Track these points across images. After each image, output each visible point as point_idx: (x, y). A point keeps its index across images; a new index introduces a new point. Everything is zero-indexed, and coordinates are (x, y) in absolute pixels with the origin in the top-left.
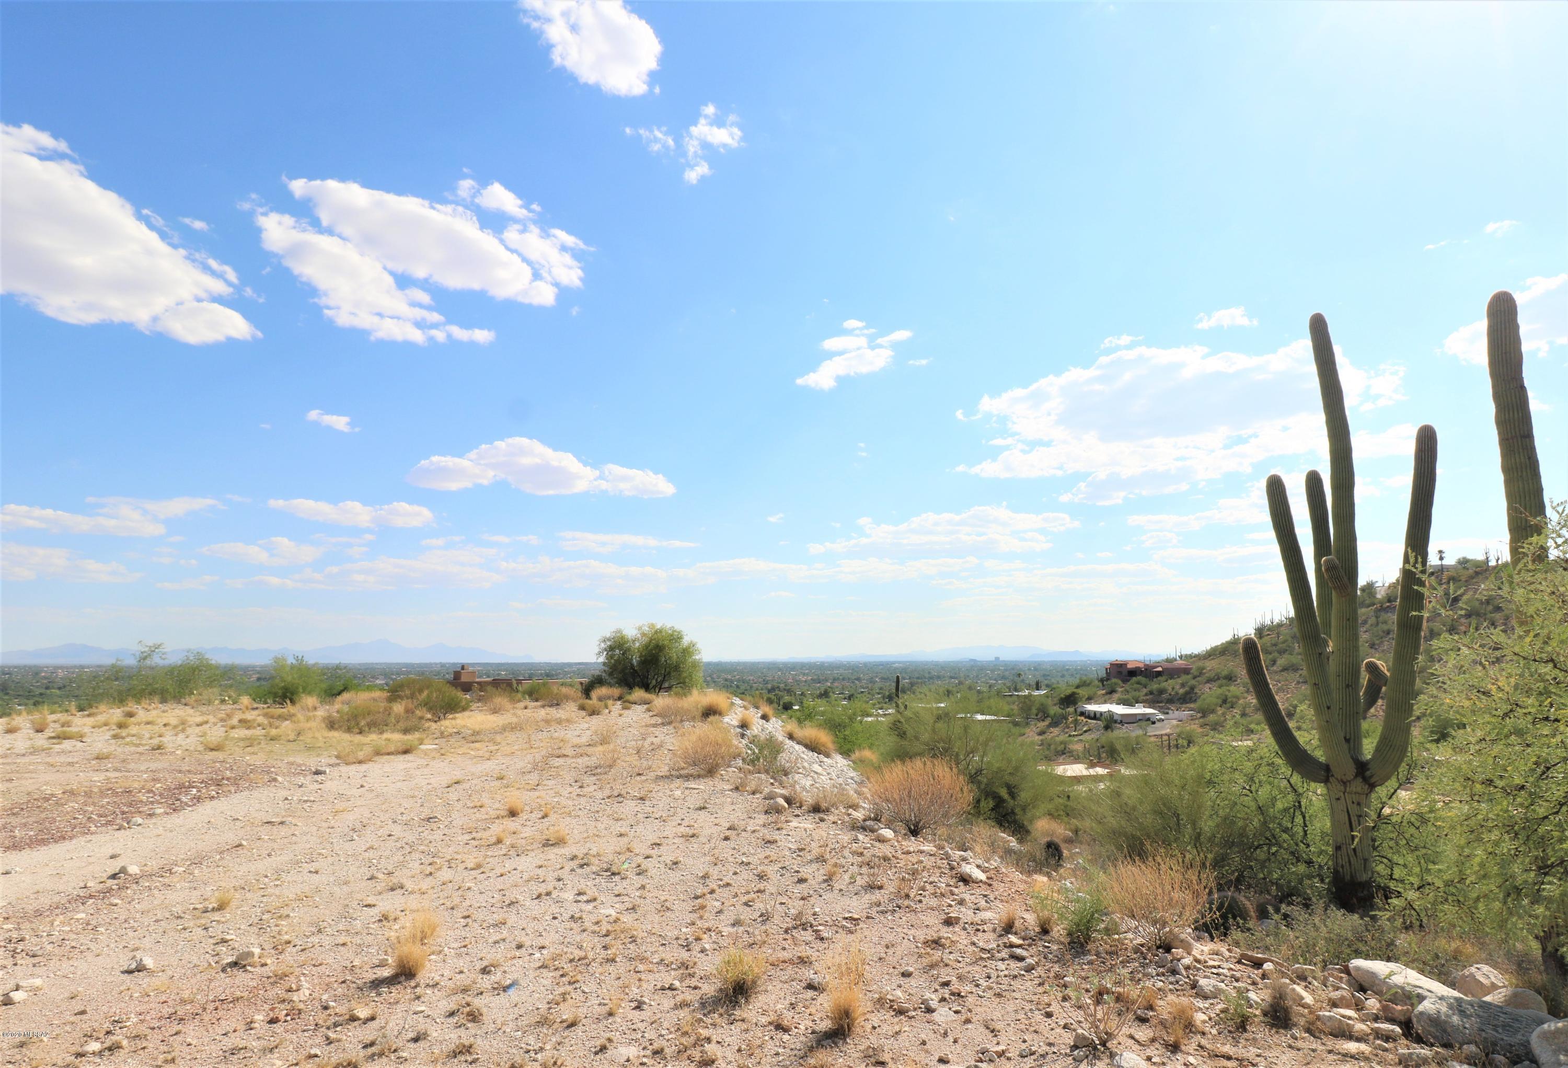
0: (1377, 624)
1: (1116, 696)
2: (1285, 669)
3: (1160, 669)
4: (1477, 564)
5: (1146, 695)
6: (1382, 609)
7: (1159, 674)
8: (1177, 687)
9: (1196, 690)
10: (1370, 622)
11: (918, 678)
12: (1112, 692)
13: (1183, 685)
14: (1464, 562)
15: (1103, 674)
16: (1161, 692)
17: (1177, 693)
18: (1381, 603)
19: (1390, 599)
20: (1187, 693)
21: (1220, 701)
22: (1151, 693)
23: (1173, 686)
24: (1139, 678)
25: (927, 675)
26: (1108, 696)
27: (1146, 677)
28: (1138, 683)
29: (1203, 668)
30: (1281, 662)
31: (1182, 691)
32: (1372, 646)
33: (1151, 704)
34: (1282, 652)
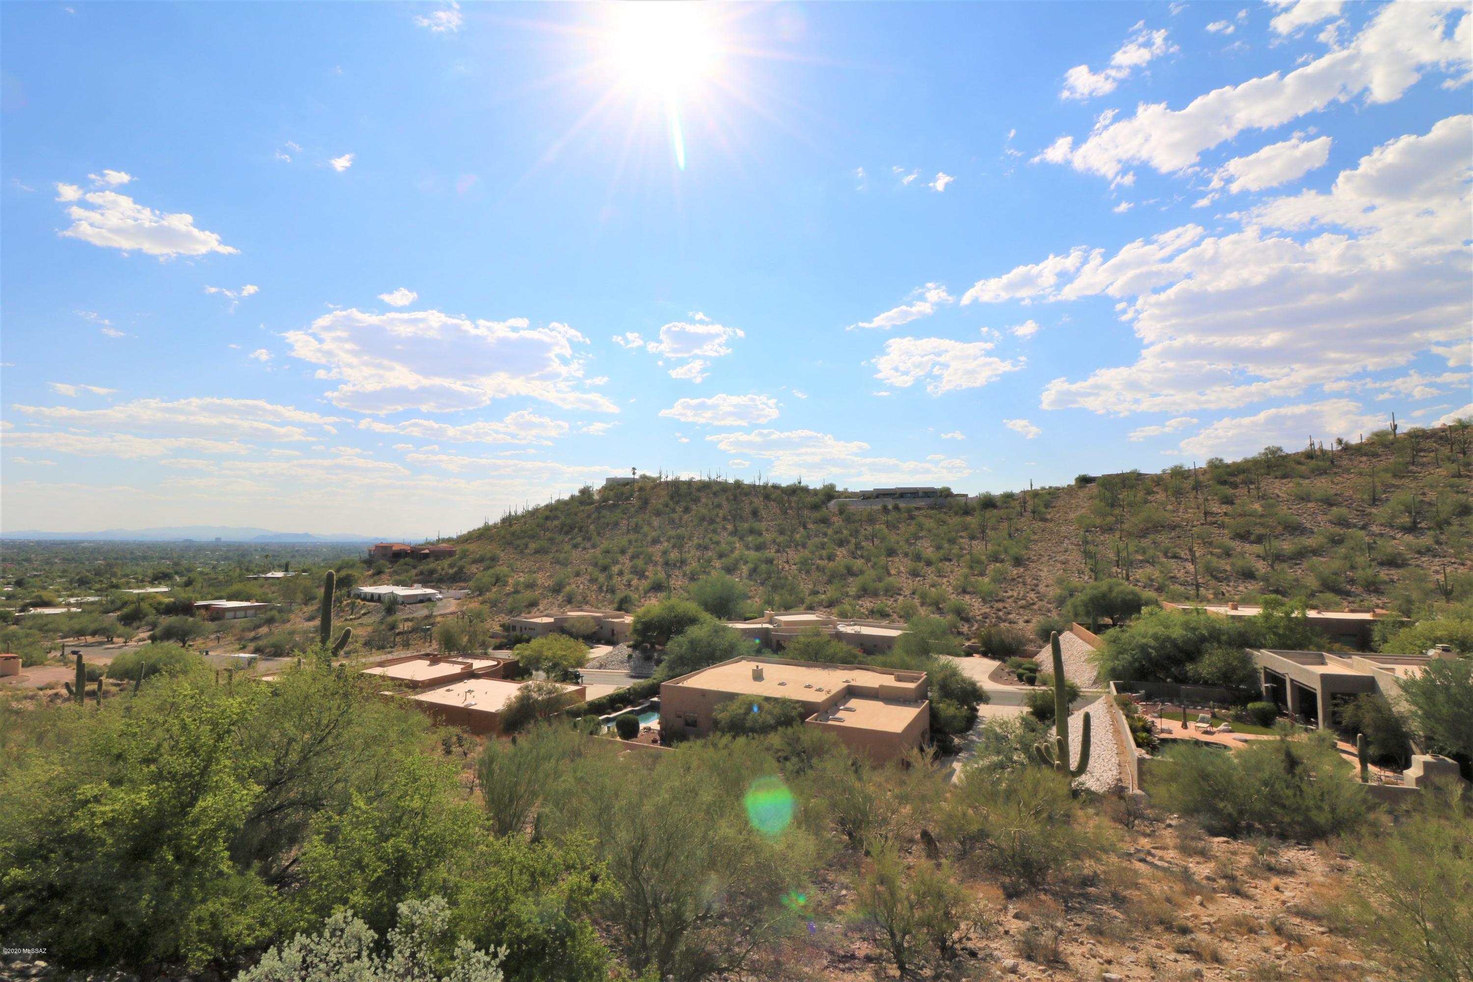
0: (599, 518)
1: (384, 577)
2: (537, 552)
3: (427, 551)
4: (653, 480)
5: (417, 575)
6: (599, 509)
7: (426, 556)
8: (446, 567)
9: (465, 570)
10: (593, 516)
11: (117, 559)
12: (379, 573)
13: (451, 566)
14: (644, 477)
15: (366, 556)
16: (432, 572)
17: (447, 573)
18: (599, 502)
19: (605, 500)
20: (456, 573)
21: (494, 580)
22: (422, 573)
23: (443, 566)
24: (407, 559)
25: (128, 556)
26: (376, 578)
27: (412, 557)
28: (406, 564)
29: (467, 551)
30: (533, 546)
31: (451, 571)
32: (599, 534)
33: (425, 583)
34: (532, 537)
